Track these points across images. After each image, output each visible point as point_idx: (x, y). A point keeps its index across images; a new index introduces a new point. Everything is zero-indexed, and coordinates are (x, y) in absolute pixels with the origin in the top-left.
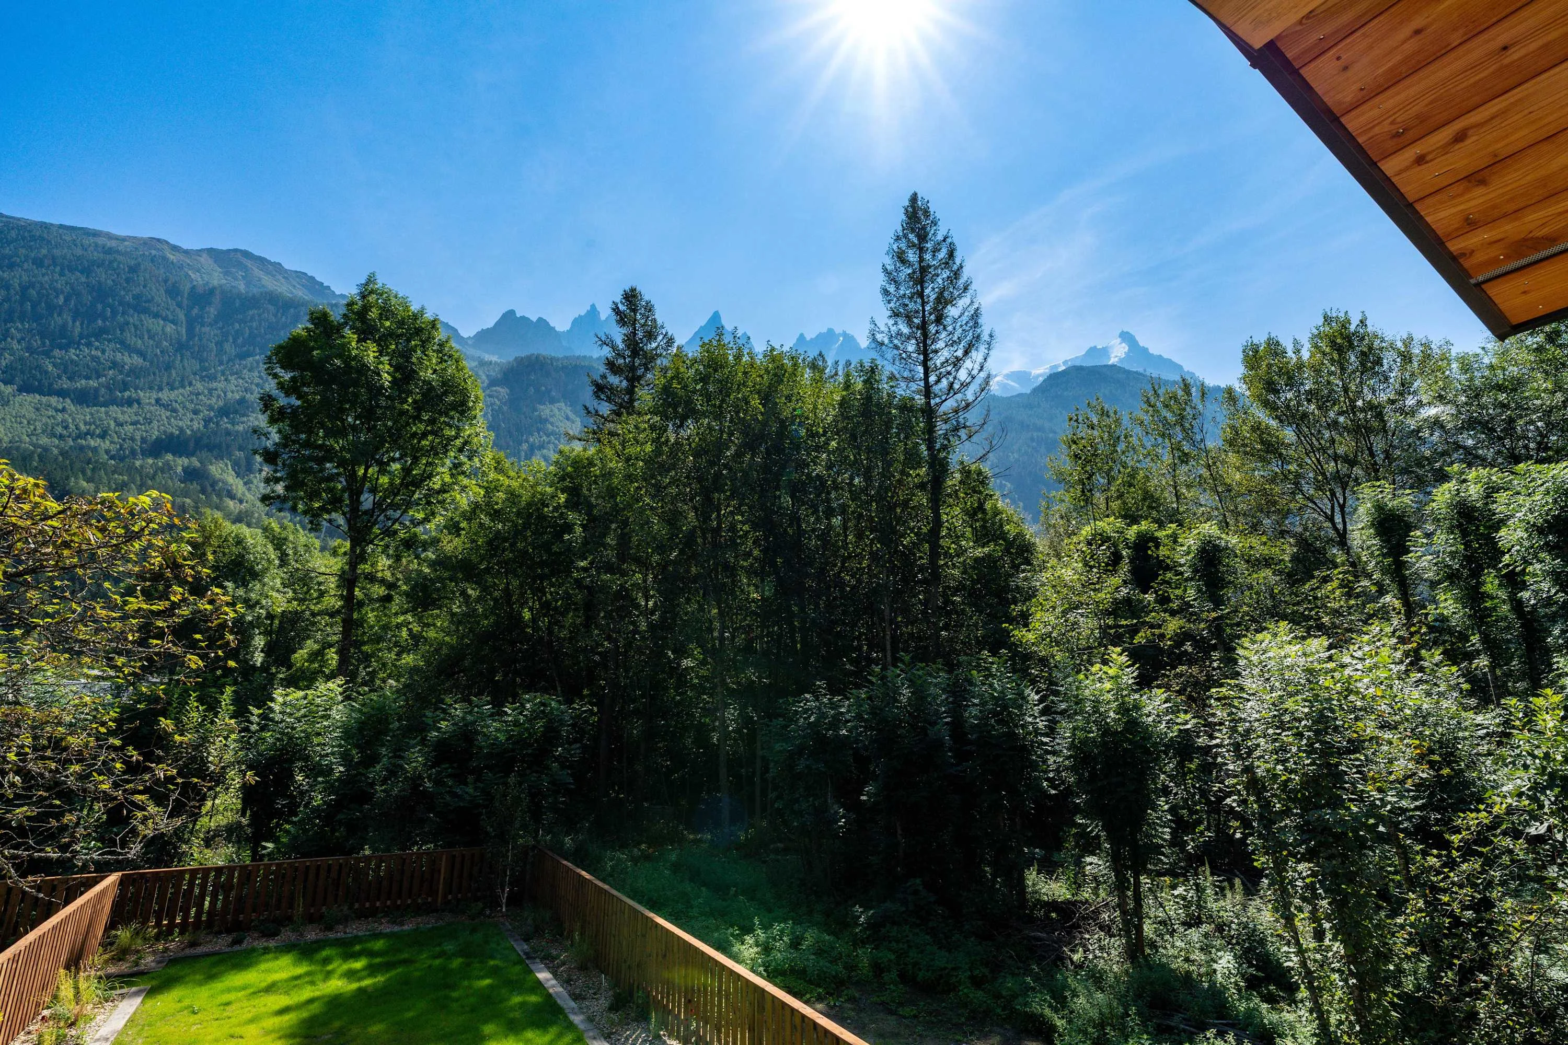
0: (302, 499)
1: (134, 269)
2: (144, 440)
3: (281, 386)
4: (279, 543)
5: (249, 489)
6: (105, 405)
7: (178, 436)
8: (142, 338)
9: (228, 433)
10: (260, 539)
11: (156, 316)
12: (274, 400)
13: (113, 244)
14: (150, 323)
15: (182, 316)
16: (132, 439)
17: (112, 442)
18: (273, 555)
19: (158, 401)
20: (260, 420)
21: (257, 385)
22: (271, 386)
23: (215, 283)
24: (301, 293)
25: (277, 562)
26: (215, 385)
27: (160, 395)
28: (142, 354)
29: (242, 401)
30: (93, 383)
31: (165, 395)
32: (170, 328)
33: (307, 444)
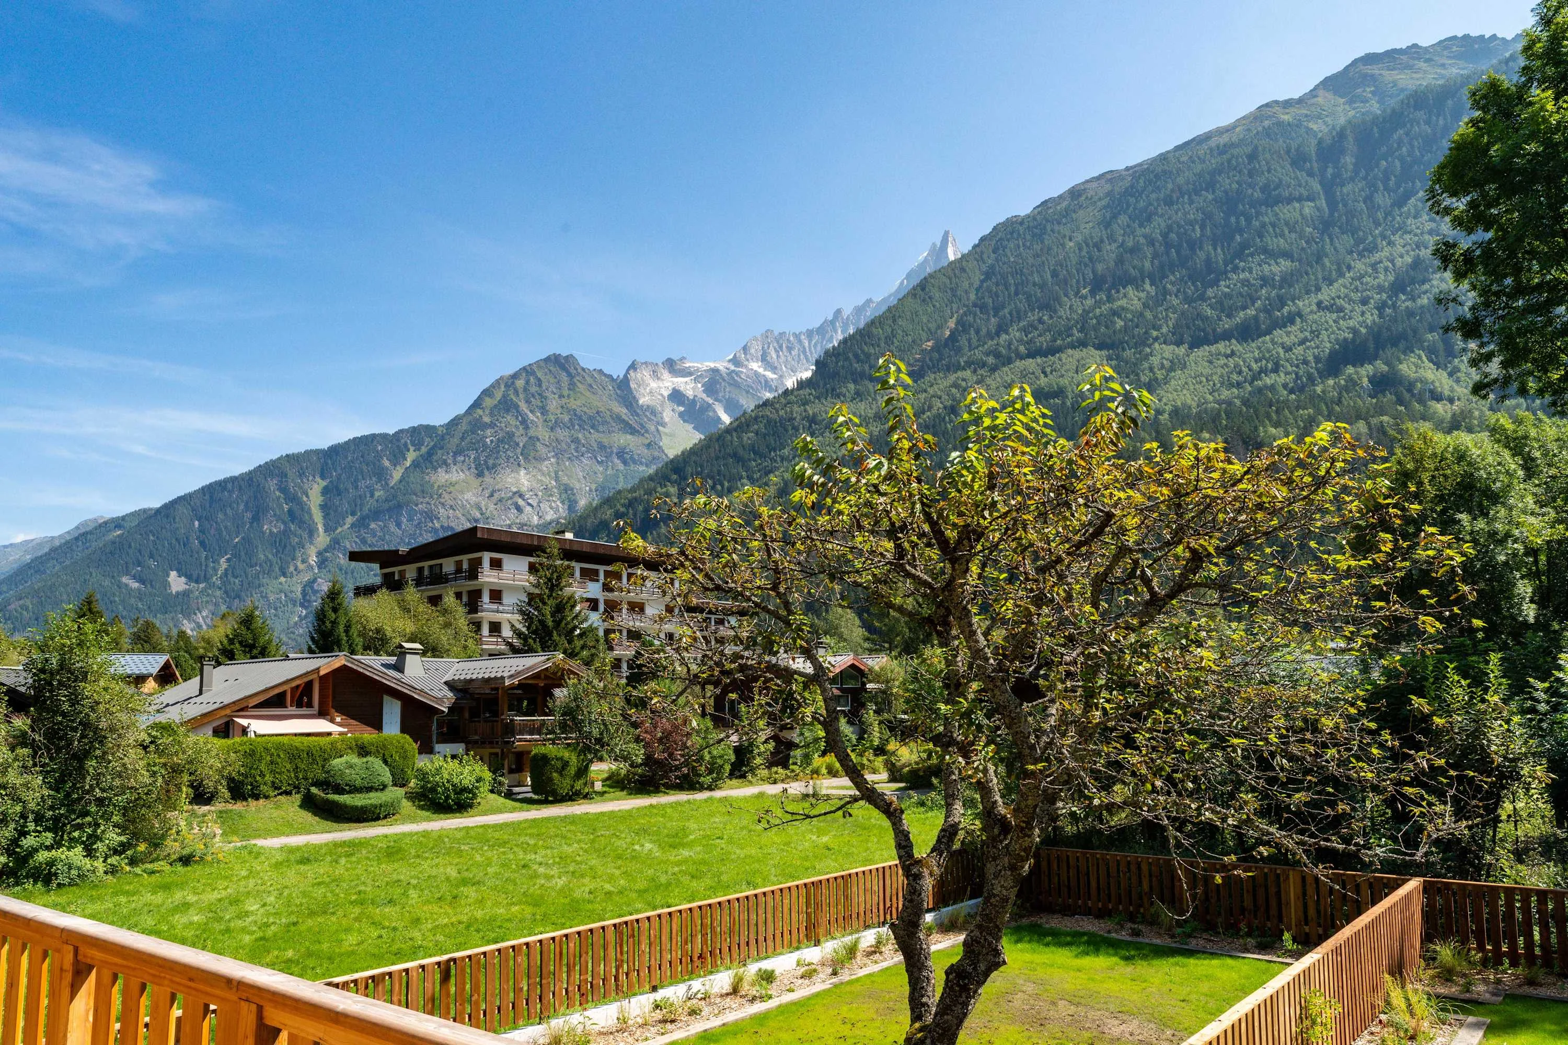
0: (1530, 373)
1: (1252, 157)
2: (1317, 359)
3: (1458, 222)
4: (1516, 445)
5: (1458, 381)
6: (1269, 332)
7: (1354, 340)
8: (1282, 235)
9: (1410, 313)
10: (1488, 445)
11: (1289, 200)
12: (1454, 245)
13: (1225, 139)
14: (1287, 212)
15: (1317, 187)
16: (1305, 362)
17: (1287, 374)
18: (1513, 464)
19: (1319, 304)
20: (1444, 281)
21: (1430, 232)
22: (1446, 227)
23: (1342, 121)
24: (1456, 70)
25: (1521, 473)
26: (1377, 256)
27: (1320, 296)
28: (1287, 255)
29: (1417, 263)
30: (1251, 312)
31: (1325, 295)
32: (1308, 208)
33: (1519, 290)
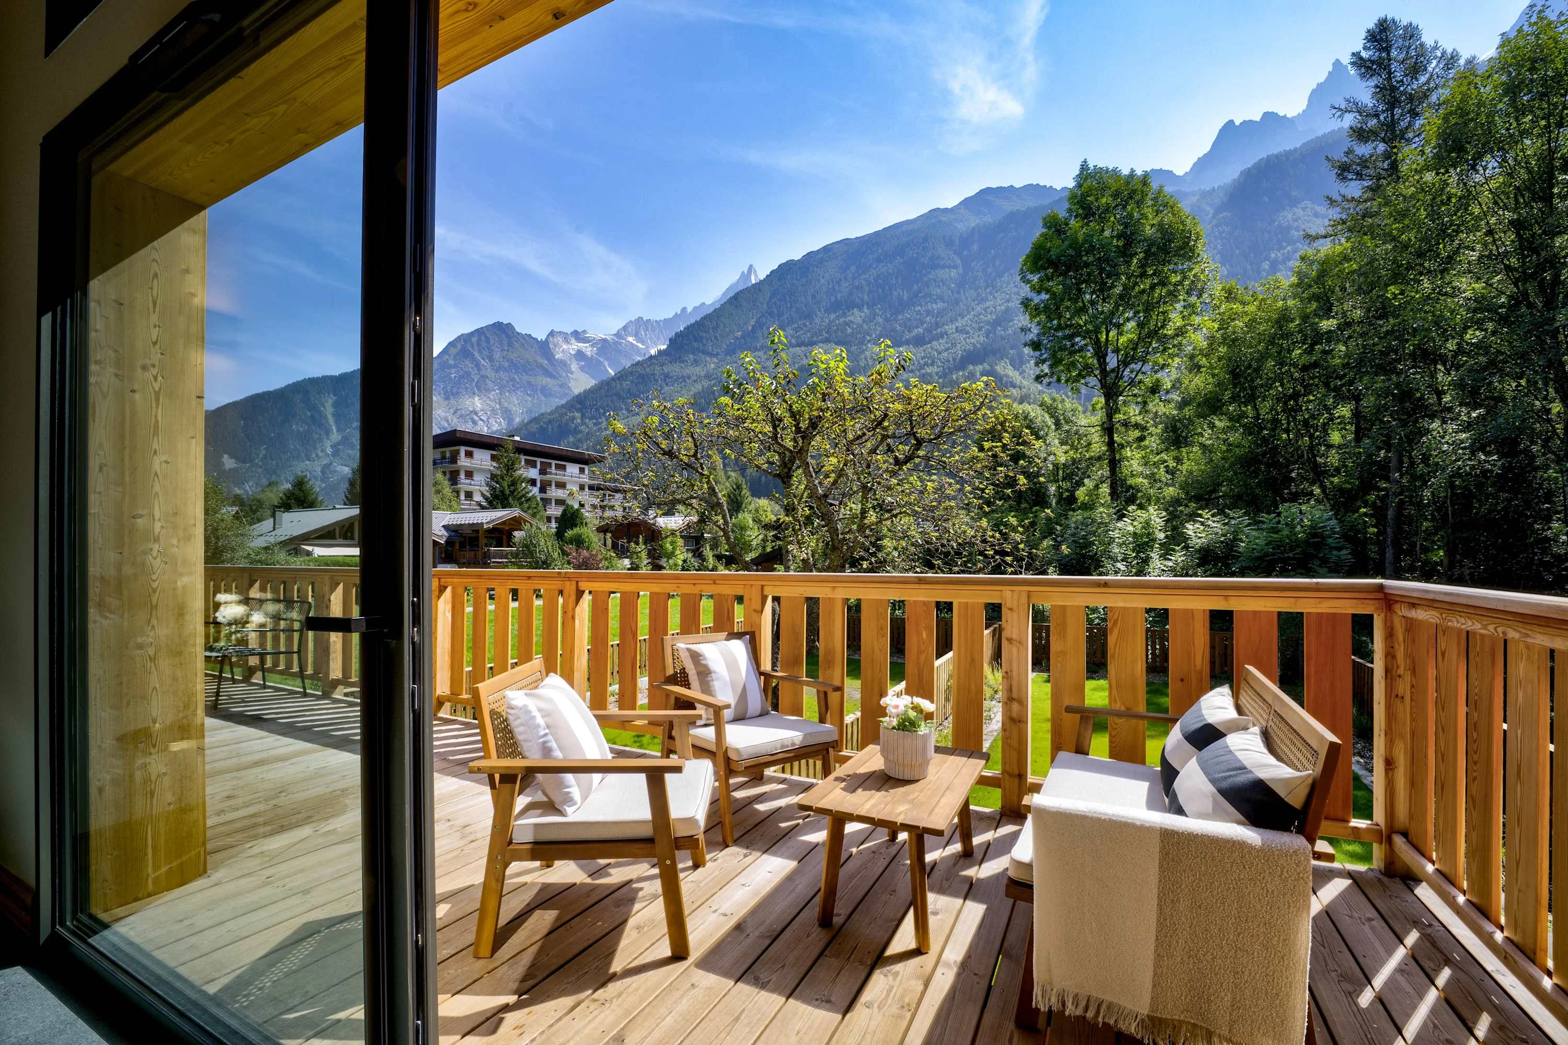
0: (1063, 371)
1: (925, 239)
2: (954, 359)
3: (1033, 288)
6: (930, 342)
7: (973, 351)
8: (939, 287)
9: (1003, 338)
10: (1039, 411)
11: (943, 267)
12: (1031, 300)
14: (942, 274)
15: (958, 261)
16: (948, 361)
17: (938, 367)
18: (1050, 422)
19: (957, 328)
20: (1023, 319)
22: (1026, 290)
25: (1053, 427)
26: (988, 304)
27: (957, 324)
28: (942, 299)
29: (1008, 310)
30: (921, 330)
31: (960, 323)
32: (954, 273)
33: (1060, 327)
